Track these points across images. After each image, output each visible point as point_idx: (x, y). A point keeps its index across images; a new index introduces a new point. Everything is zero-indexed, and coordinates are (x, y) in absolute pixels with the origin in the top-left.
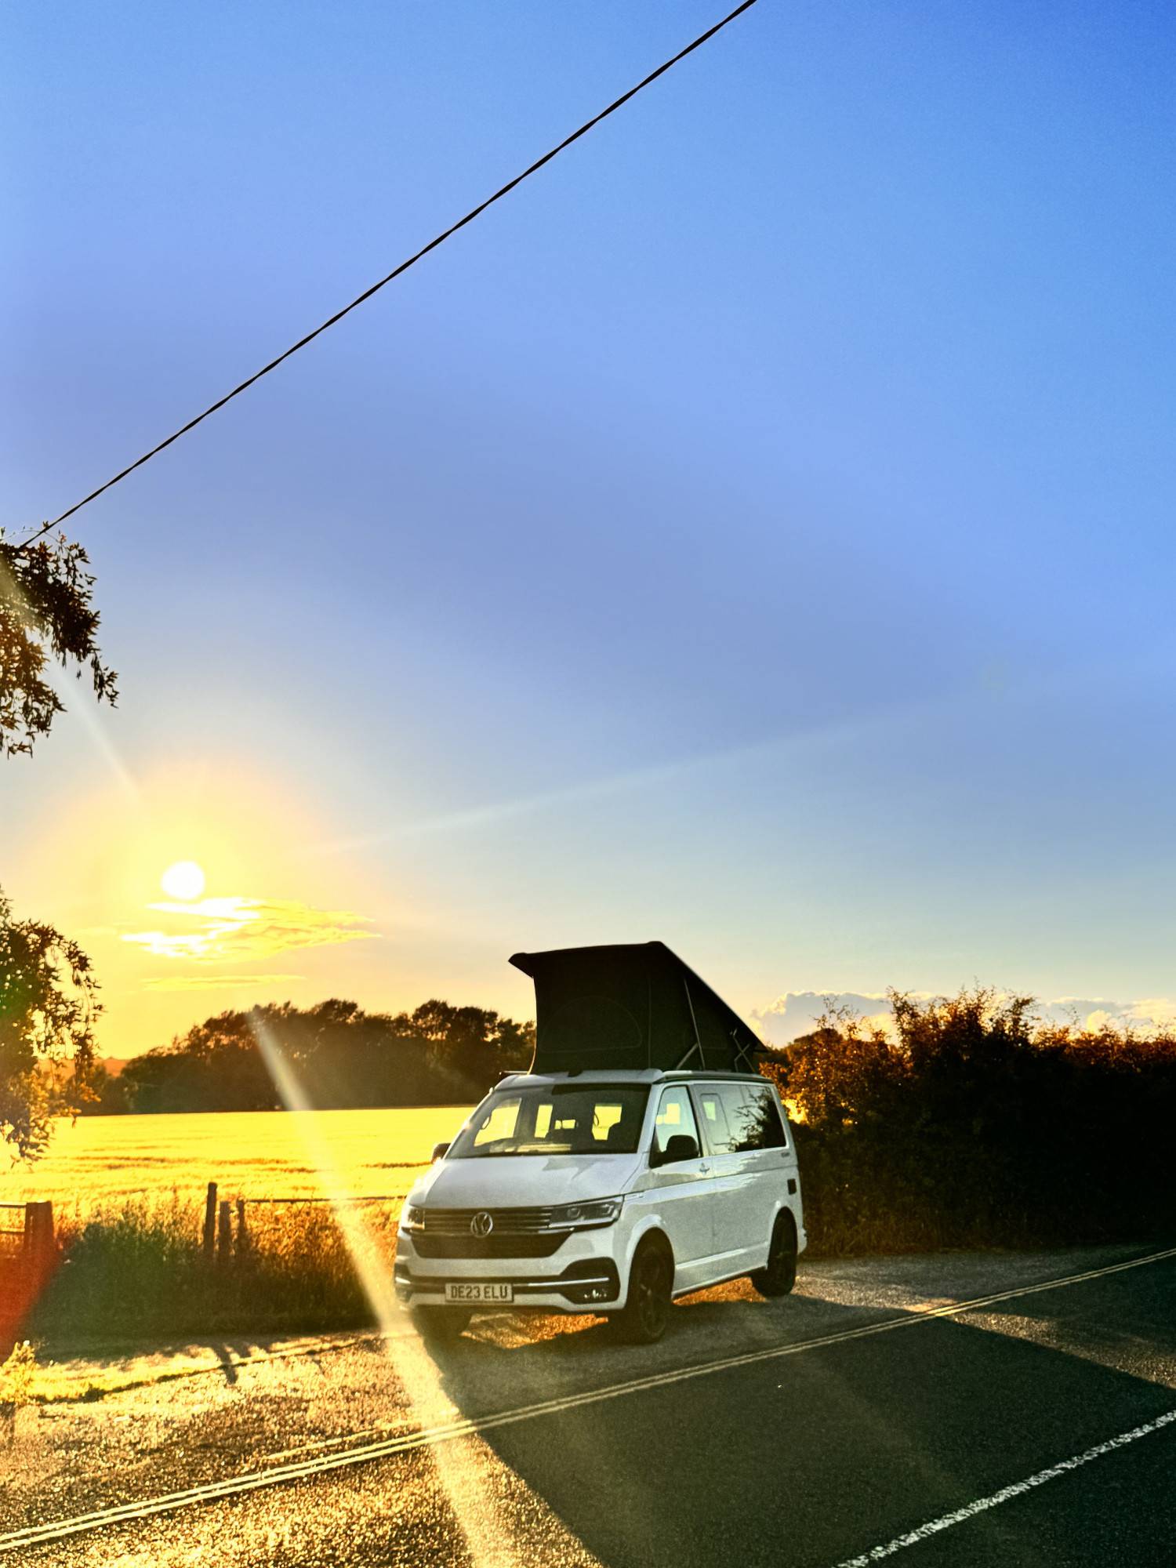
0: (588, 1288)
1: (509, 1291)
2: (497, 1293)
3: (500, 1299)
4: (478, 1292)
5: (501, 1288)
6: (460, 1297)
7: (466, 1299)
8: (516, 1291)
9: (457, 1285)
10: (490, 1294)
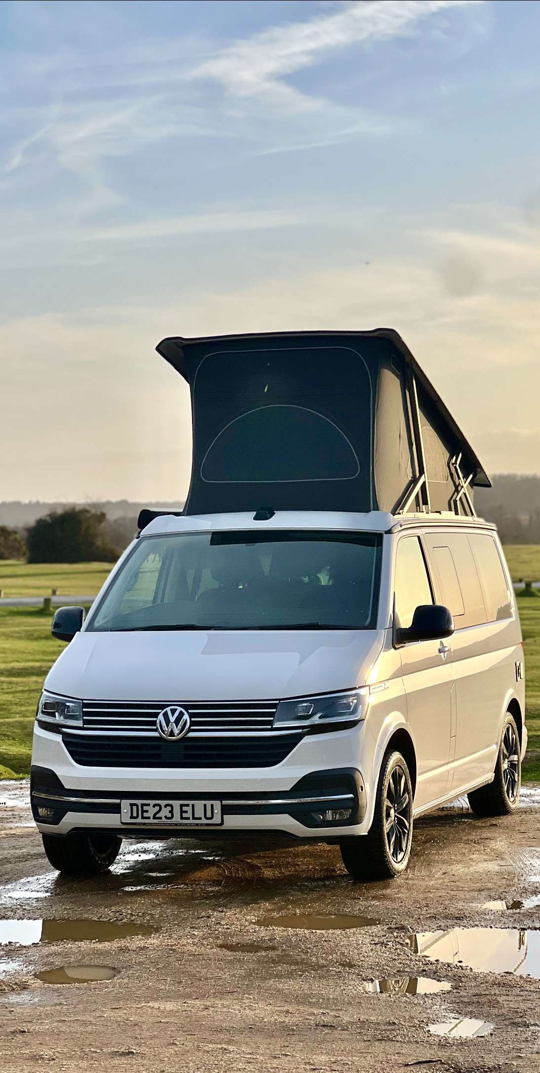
0: (323, 807)
1: (217, 811)
2: (199, 813)
3: (204, 821)
4: (171, 812)
5: (205, 806)
6: (143, 818)
7: (151, 821)
8: (226, 810)
9: (139, 802)
10: (190, 815)
